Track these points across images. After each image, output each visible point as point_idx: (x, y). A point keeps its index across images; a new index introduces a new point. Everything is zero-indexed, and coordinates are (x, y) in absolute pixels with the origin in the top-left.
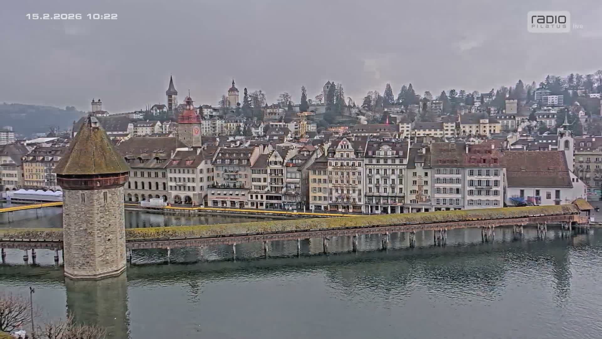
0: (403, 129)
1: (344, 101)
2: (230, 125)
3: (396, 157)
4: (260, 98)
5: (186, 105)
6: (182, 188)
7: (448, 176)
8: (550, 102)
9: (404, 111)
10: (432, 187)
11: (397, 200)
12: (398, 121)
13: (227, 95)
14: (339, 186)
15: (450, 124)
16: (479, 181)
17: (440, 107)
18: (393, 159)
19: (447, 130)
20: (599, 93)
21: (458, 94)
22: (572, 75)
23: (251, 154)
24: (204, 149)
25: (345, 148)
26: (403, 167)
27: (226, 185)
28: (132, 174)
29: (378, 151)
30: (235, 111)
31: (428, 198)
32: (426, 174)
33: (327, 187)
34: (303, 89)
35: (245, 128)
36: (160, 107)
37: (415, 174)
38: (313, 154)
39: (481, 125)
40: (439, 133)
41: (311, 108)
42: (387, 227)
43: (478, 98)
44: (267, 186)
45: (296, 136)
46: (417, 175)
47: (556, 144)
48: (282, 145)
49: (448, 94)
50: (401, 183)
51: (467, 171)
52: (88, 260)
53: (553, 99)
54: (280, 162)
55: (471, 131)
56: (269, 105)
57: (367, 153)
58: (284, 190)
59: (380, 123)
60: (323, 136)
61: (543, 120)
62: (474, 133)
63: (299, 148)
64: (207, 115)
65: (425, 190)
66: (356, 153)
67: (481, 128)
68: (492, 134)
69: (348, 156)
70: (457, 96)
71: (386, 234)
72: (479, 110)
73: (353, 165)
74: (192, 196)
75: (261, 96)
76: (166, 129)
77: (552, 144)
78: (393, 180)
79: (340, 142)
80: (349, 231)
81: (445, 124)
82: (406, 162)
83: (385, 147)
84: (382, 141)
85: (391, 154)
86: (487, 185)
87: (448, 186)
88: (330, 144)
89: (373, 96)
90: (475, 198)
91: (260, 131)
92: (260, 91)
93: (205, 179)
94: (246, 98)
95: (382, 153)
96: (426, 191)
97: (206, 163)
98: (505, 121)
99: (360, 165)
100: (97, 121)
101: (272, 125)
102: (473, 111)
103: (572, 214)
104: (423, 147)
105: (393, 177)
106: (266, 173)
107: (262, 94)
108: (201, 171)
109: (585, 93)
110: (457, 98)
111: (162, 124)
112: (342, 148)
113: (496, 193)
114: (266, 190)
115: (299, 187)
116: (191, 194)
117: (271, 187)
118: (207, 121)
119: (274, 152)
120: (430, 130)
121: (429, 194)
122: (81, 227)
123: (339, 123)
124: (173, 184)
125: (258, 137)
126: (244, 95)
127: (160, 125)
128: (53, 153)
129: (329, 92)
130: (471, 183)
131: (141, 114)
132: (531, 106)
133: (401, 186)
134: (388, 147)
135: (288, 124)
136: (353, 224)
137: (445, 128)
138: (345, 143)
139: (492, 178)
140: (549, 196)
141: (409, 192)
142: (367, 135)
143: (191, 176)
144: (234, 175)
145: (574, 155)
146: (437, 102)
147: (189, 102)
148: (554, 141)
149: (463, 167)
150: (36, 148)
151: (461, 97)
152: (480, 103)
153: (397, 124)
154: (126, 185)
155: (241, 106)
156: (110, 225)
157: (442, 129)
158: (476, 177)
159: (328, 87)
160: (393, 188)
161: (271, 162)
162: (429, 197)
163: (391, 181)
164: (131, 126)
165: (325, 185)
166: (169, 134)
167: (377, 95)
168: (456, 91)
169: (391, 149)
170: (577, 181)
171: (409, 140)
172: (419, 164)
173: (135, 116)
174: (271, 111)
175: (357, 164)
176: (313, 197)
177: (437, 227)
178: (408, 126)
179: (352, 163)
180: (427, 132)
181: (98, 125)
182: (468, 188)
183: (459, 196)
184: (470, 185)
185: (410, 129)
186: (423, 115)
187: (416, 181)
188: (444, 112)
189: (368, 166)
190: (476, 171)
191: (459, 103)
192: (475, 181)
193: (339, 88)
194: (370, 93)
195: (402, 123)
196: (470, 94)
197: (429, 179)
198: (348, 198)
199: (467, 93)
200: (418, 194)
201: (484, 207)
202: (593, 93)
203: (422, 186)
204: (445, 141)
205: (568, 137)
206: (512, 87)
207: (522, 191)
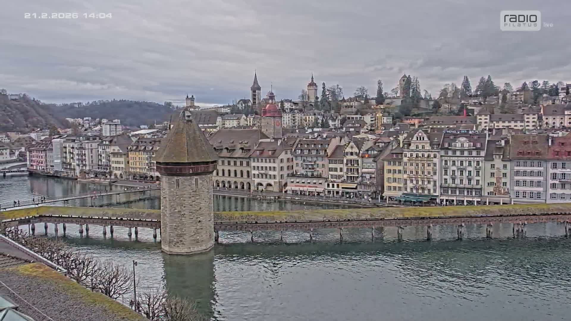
0: (480, 121)
1: (420, 93)
2: (309, 118)
3: (473, 149)
4: (338, 92)
5: (269, 100)
6: (264, 176)
7: (529, 169)
9: (482, 103)
10: (511, 179)
11: (474, 193)
12: (475, 113)
13: (306, 89)
14: (414, 176)
15: (531, 116)
16: (562, 174)
17: (521, 98)
18: (470, 151)
19: (528, 122)
21: (541, 85)
23: (329, 145)
24: (284, 139)
25: (420, 139)
26: (480, 159)
27: (304, 174)
28: (220, 162)
29: (455, 143)
30: (313, 104)
31: (506, 190)
32: (505, 166)
33: (402, 178)
34: (380, 83)
35: (322, 120)
36: (245, 102)
37: (493, 166)
38: (388, 146)
39: (566, 117)
40: (519, 125)
41: (387, 101)
42: (463, 219)
43: (563, 89)
44: (343, 176)
45: (372, 128)
46: (496, 167)
48: (357, 136)
49: (529, 86)
50: (478, 175)
51: (550, 164)
52: (181, 239)
54: (356, 153)
55: (554, 123)
56: (346, 99)
57: (443, 144)
58: (360, 179)
59: (457, 115)
60: (399, 128)
62: (558, 125)
63: (374, 139)
64: (287, 109)
65: (503, 183)
66: (431, 144)
67: (566, 120)
69: (423, 147)
70: (539, 87)
71: (461, 226)
72: (564, 101)
73: (428, 157)
74: (273, 184)
75: (339, 90)
76: (250, 122)
78: (470, 172)
79: (416, 133)
80: (423, 222)
81: (526, 116)
82: (483, 153)
83: (463, 139)
84: (459, 133)
85: (467, 146)
87: (528, 178)
88: (405, 135)
89: (450, 89)
90: (559, 191)
91: (337, 123)
92: (338, 85)
93: (285, 169)
94: (324, 92)
95: (458, 145)
96: (505, 184)
97: (286, 153)
99: (435, 157)
100: (190, 115)
101: (349, 118)
102: (557, 102)
104: (503, 139)
105: (469, 169)
106: (343, 163)
107: (340, 89)
108: (282, 161)
110: (539, 89)
111: (247, 117)
112: (417, 139)
114: (343, 179)
115: (375, 177)
116: (272, 182)
117: (347, 176)
118: (288, 114)
119: (351, 144)
120: (509, 122)
121: (508, 186)
122: (176, 209)
123: (415, 115)
124: (256, 172)
125: (335, 129)
126: (322, 89)
127: (245, 118)
128: (153, 143)
129: (405, 84)
130: (554, 176)
131: (228, 108)
133: (478, 178)
134: (465, 139)
135: (364, 116)
136: (428, 214)
138: (420, 134)
141: (486, 185)
142: (443, 127)
143: (272, 165)
144: (312, 165)
146: (518, 93)
147: (272, 96)
149: (546, 161)
150: (139, 139)
151: (544, 88)
152: (565, 94)
153: (475, 115)
154: (215, 172)
155: (319, 100)
156: (200, 208)
157: (522, 121)
158: (560, 170)
159: (404, 80)
160: (470, 180)
161: (347, 153)
162: (508, 189)
163: (467, 172)
164: (219, 119)
165: (400, 176)
166: (252, 127)
167: (454, 87)
168: (539, 82)
169: (468, 141)
171: (487, 132)
172: (497, 157)
173: (223, 110)
174: (348, 104)
175: (432, 156)
176: (388, 187)
177: (516, 220)
178: (486, 117)
179: (427, 155)
180: (507, 124)
181: (191, 118)
182: (551, 182)
183: (541, 189)
184: (553, 179)
185: (488, 121)
186: (502, 107)
187: (494, 173)
188: (526, 103)
189: (444, 158)
190: (560, 164)
191: (541, 94)
192: (558, 174)
193: (415, 81)
194: (446, 85)
195: (480, 115)
196: (554, 85)
197: (508, 171)
198: (423, 189)
199: (551, 84)
200: (496, 186)
201: (568, 201)
203: (501, 178)
204: (525, 133)
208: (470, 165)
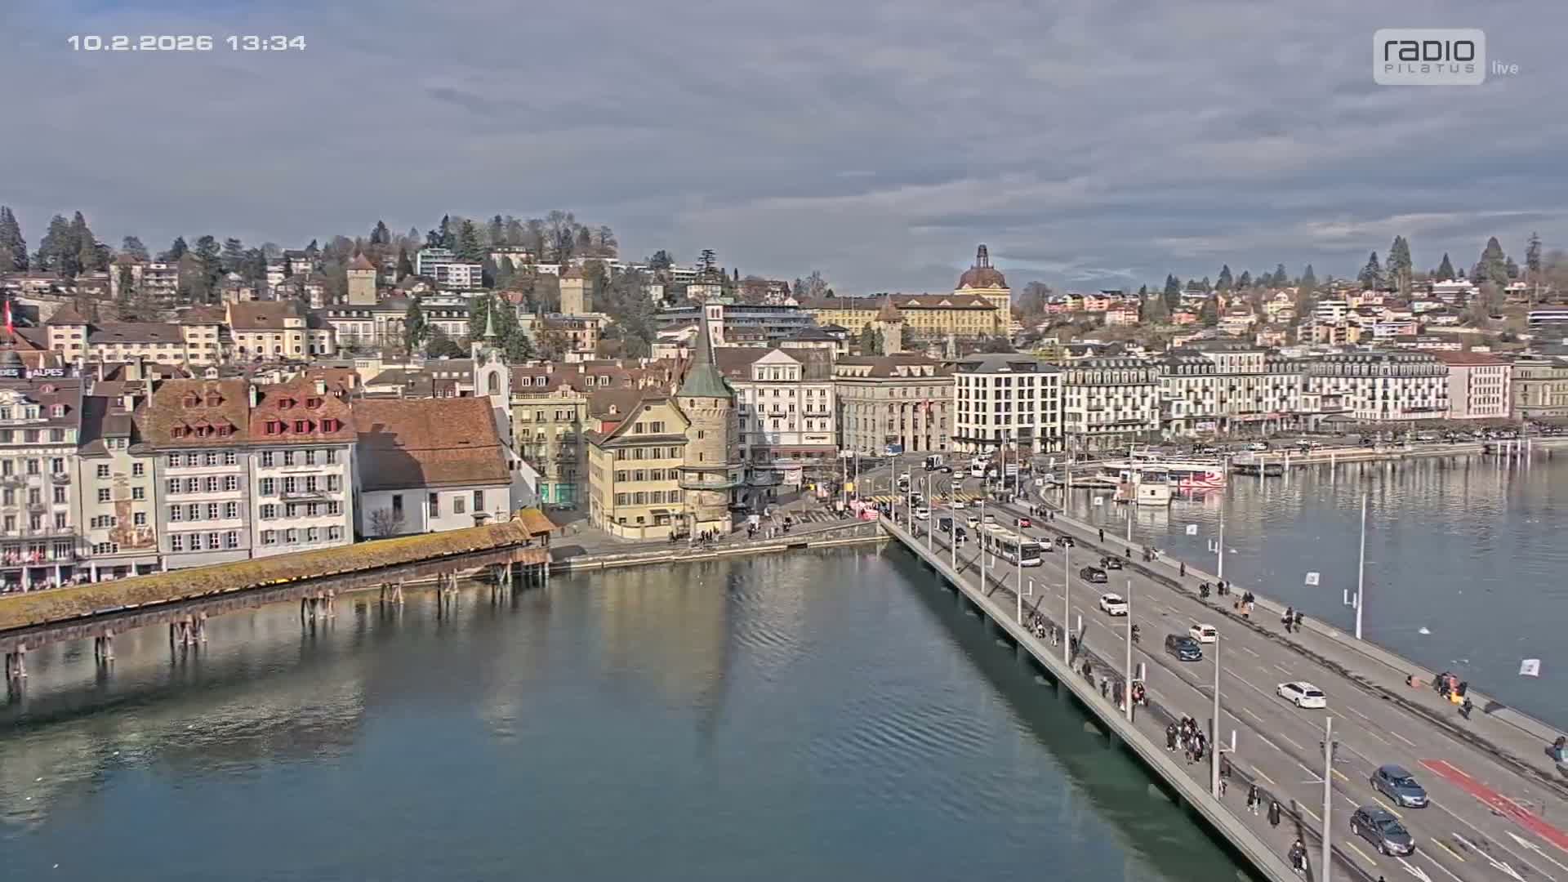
0: (59, 341)
3: (42, 424)
7: (202, 471)
8: (452, 280)
9: (62, 289)
10: (158, 502)
11: (50, 551)
12: (43, 318)
15: (201, 330)
16: (287, 479)
17: (171, 281)
18: (32, 430)
19: (193, 346)
20: (556, 263)
21: (223, 249)
22: (498, 219)
26: (66, 450)
31: (146, 534)
32: (137, 469)
37: (102, 471)
39: (287, 333)
40: (170, 355)
42: (20, 632)
43: (275, 262)
46: (112, 472)
47: (470, 380)
49: (192, 248)
50: (59, 498)
51: (255, 458)
53: (461, 273)
55: (260, 349)
61: (439, 324)
62: (268, 353)
65: (136, 514)
67: (287, 341)
68: (316, 356)
70: (218, 254)
71: (17, 653)
72: (281, 293)
77: (460, 380)
78: (35, 491)
81: (188, 331)
82: (71, 435)
83: (7, 395)
85: (22, 415)
86: (309, 490)
87: (201, 497)
90: (280, 524)
96: (139, 518)
98: (349, 324)
102: (265, 296)
103: (513, 543)
104: (126, 393)
105: (33, 481)
109: (528, 261)
110: (218, 258)
113: (333, 508)
120: (143, 345)
121: (150, 522)
130: (267, 486)
132: (409, 289)
133: (59, 508)
134: (13, 394)
137: (190, 341)
139: (327, 470)
140: (459, 506)
141: (87, 524)
145: (511, 407)
146: (163, 267)
148: (466, 374)
149: (249, 448)
151: (230, 256)
152: (282, 275)
153: (41, 326)
157: (179, 342)
158: (281, 469)
160: (35, 517)
162: (150, 531)
163: (27, 493)
168: (216, 240)
169: (23, 401)
170: (519, 466)
171: (78, 375)
172: (115, 443)
177: (178, 612)
178: (76, 332)
180: (135, 350)
182: (261, 501)
183: (236, 523)
184: (266, 492)
185: (81, 341)
186: (121, 304)
187: (107, 490)
188: (186, 294)
190: (278, 457)
191: (224, 272)
192: (277, 479)
195: (57, 325)
196: (255, 251)
197: (146, 482)
199: (247, 248)
200: (116, 526)
201: (306, 547)
202: (543, 263)
203: (128, 503)
204: (187, 376)
205: (495, 365)
206: (363, 238)
207: (397, 501)
208: (33, 468)
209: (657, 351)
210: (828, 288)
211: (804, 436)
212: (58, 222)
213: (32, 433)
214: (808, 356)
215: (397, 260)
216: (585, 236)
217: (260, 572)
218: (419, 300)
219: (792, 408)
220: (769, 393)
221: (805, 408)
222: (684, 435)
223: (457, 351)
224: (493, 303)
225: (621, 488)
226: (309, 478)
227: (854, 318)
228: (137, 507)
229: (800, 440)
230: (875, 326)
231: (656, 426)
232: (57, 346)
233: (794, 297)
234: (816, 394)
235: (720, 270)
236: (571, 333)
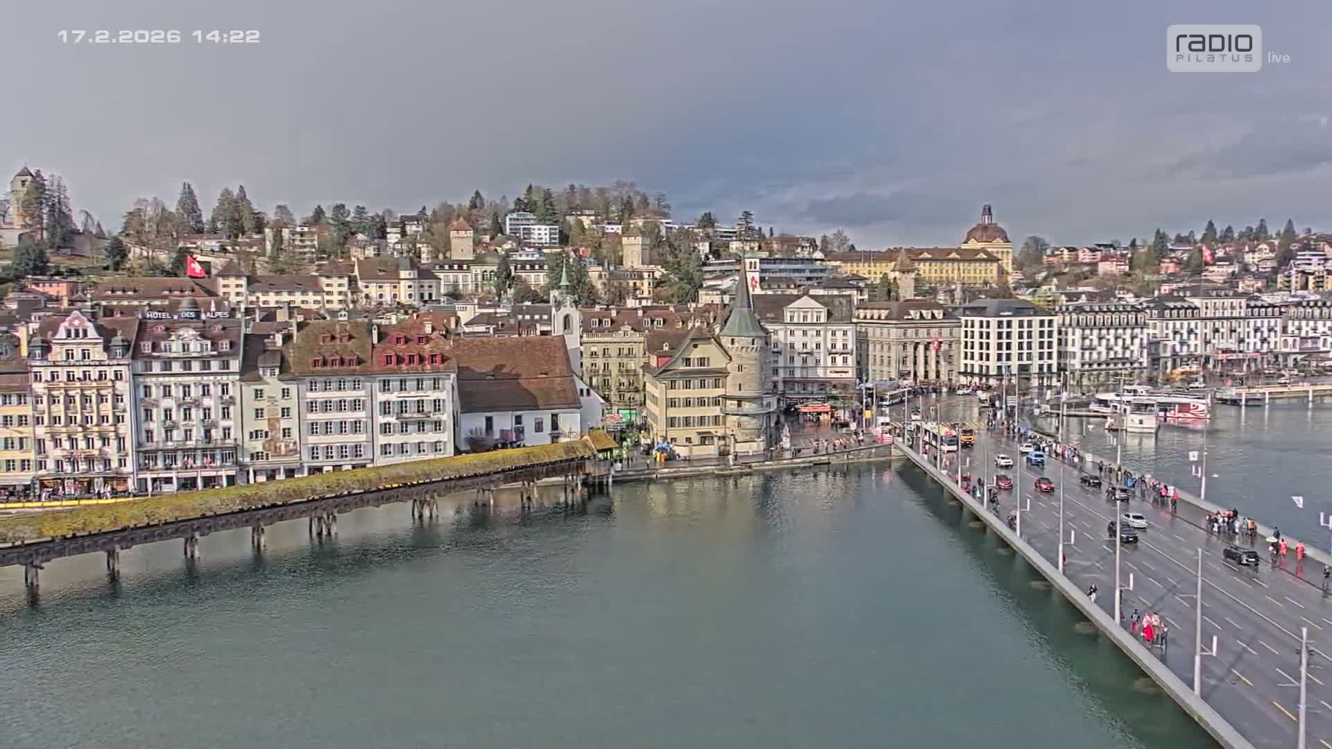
0: (226, 290)
1: (70, 218)
3: (213, 356)
7: (334, 395)
8: (534, 238)
9: (229, 248)
10: (301, 419)
11: (218, 459)
12: (215, 271)
14: (63, 430)
15: (335, 281)
16: (402, 402)
17: (312, 240)
18: (205, 361)
19: (329, 293)
20: (620, 224)
21: (352, 215)
22: (572, 187)
26: (231, 377)
29: (167, 343)
31: (291, 445)
32: (285, 393)
33: (30, 436)
37: (258, 394)
39: (402, 283)
40: (310, 300)
42: (195, 522)
43: (393, 225)
46: (265, 396)
47: (549, 322)
49: (329, 214)
50: (226, 415)
51: (377, 383)
53: (542, 233)
55: (381, 296)
57: (138, 347)
59: (168, 274)
60: (14, 306)
61: (524, 275)
62: (387, 298)
65: (284, 429)
66: (108, 347)
67: (402, 290)
68: (425, 302)
69: (85, 355)
70: (349, 219)
72: (398, 250)
73: (100, 378)
77: (541, 321)
78: (207, 410)
79: (64, 321)
80: (96, 541)
81: (324, 281)
82: (235, 365)
83: (187, 333)
84: (176, 317)
85: (198, 349)
86: (419, 411)
87: (335, 416)
88: (34, 326)
89: (150, 211)
90: (396, 439)
95: (176, 347)
96: (287, 432)
98: (451, 275)
99: (118, 376)
102: (384, 252)
103: (582, 458)
104: (277, 332)
105: (207, 402)
109: (596, 222)
110: (348, 222)
112: (69, 336)
113: (437, 425)
120: (290, 293)
121: (295, 435)
123: (59, 273)
129: (28, 193)
130: (386, 408)
132: (500, 246)
133: (225, 423)
134: (192, 332)
136: (107, 523)
137: (326, 289)
138: (76, 322)
139: (434, 395)
140: (539, 428)
141: (247, 437)
142: (135, 303)
145: (581, 344)
146: (306, 229)
148: (545, 317)
149: (369, 375)
151: (358, 220)
152: (399, 236)
153: (213, 277)
157: (319, 291)
158: (397, 394)
159: (23, 182)
160: (207, 430)
162: (295, 443)
163: (201, 411)
165: (27, 431)
167: (160, 207)
168: (347, 207)
169: (199, 338)
170: (588, 393)
171: (241, 316)
172: (268, 371)
175: (111, 375)
177: (316, 508)
178: (239, 282)
179: (97, 373)
180: (285, 297)
182: (382, 420)
183: (361, 438)
184: (385, 413)
185: (243, 290)
186: (274, 259)
187: (262, 410)
188: (323, 252)
189: (141, 379)
190: (395, 384)
191: (353, 234)
192: (394, 402)
193: (55, 187)
194: (139, 201)
195: (225, 277)
196: (378, 216)
197: (292, 403)
198: (90, 460)
199: (371, 214)
200: (269, 438)
201: (416, 457)
202: (609, 224)
203: (278, 420)
204: (325, 318)
205: (568, 309)
206: (463, 204)
207: (489, 420)
208: (206, 391)
209: (704, 297)
210: (850, 243)
211: (828, 371)
212: (227, 192)
213: (206, 364)
214: (833, 301)
215: (490, 222)
216: (645, 201)
217: (380, 478)
218: (508, 256)
219: (818, 346)
220: (799, 333)
221: (829, 346)
222: (726, 368)
223: (539, 298)
224: (568, 256)
225: (673, 412)
226: (418, 401)
227: (873, 269)
228: (284, 424)
229: (825, 373)
230: (892, 276)
231: (702, 361)
232: (225, 293)
233: (822, 250)
234: (839, 334)
235: (757, 228)
236: (631, 283)
